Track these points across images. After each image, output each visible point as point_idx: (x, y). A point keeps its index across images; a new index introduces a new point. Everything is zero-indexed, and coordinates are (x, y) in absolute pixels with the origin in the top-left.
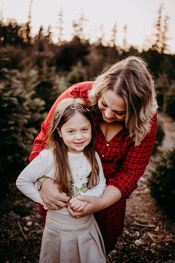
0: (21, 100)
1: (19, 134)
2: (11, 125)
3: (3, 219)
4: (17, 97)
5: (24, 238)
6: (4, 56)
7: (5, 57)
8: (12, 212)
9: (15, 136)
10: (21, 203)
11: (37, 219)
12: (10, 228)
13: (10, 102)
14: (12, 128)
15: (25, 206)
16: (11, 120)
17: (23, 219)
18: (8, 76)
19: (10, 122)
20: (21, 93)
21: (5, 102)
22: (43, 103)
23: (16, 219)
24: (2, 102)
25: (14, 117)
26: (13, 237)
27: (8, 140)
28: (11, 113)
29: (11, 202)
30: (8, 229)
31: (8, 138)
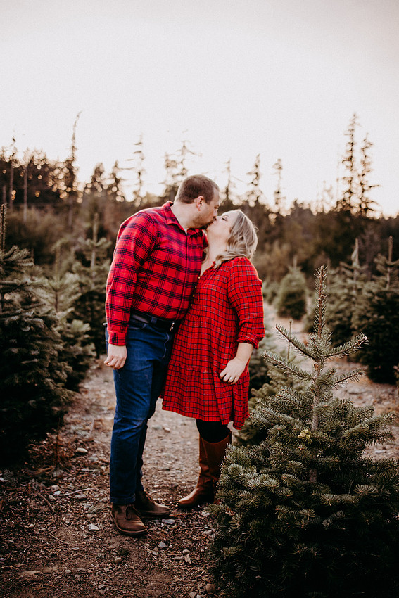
0: (49, 322)
1: (46, 370)
2: (35, 356)
3: (20, 488)
4: (42, 318)
5: (50, 508)
6: (26, 260)
7: (26, 262)
8: (33, 480)
9: (40, 371)
10: (47, 471)
11: (68, 489)
12: (30, 497)
13: (33, 324)
14: (36, 360)
15: (53, 475)
16: (35, 350)
17: (49, 488)
18: (31, 289)
19: (33, 353)
20: (49, 312)
21: (26, 324)
22: (87, 327)
23: (38, 489)
24: (23, 324)
25: (38, 345)
26: (34, 506)
27: (29, 378)
28: (33, 340)
29: (32, 471)
30: (27, 498)
31: (30, 374)
